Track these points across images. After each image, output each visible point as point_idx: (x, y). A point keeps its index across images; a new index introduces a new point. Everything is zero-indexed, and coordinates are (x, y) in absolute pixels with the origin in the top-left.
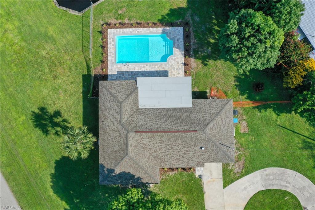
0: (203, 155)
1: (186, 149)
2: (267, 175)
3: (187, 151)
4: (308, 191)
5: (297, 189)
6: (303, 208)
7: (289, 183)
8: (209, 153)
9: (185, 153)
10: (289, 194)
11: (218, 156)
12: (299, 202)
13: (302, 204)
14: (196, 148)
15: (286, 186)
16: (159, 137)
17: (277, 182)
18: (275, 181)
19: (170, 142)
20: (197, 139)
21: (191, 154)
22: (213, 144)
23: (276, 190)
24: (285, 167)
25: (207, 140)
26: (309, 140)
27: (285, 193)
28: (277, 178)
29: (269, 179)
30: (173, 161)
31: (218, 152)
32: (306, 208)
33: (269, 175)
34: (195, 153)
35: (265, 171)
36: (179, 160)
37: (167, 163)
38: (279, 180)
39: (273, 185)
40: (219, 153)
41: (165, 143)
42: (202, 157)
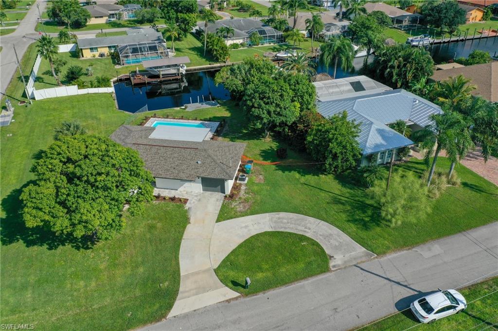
0: (197, 169)
1: (180, 162)
2: (279, 218)
3: (181, 163)
4: (335, 239)
5: (320, 235)
6: (328, 257)
7: (310, 229)
8: (205, 168)
9: (177, 166)
10: (307, 239)
11: (215, 171)
12: (322, 249)
13: (327, 252)
14: (192, 162)
15: (305, 231)
16: (156, 150)
17: (292, 226)
18: (289, 224)
19: (165, 155)
20: (196, 155)
21: (184, 167)
22: (212, 160)
23: (290, 233)
24: (306, 214)
25: (206, 156)
26: (340, 197)
27: (302, 238)
28: (293, 222)
29: (282, 222)
30: (162, 171)
31: (215, 168)
32: (333, 257)
33: (283, 218)
34: (189, 166)
35: (278, 214)
36: (168, 170)
37: (154, 172)
38: (295, 224)
39: (285, 228)
40: (217, 169)
41: (160, 155)
42: (196, 170)
